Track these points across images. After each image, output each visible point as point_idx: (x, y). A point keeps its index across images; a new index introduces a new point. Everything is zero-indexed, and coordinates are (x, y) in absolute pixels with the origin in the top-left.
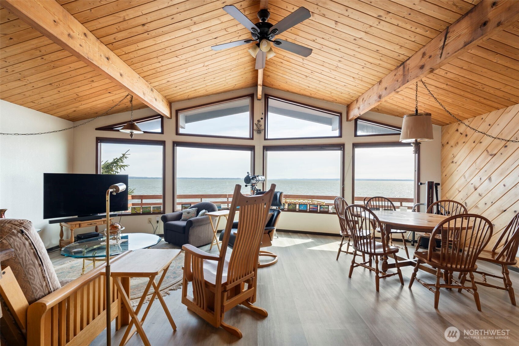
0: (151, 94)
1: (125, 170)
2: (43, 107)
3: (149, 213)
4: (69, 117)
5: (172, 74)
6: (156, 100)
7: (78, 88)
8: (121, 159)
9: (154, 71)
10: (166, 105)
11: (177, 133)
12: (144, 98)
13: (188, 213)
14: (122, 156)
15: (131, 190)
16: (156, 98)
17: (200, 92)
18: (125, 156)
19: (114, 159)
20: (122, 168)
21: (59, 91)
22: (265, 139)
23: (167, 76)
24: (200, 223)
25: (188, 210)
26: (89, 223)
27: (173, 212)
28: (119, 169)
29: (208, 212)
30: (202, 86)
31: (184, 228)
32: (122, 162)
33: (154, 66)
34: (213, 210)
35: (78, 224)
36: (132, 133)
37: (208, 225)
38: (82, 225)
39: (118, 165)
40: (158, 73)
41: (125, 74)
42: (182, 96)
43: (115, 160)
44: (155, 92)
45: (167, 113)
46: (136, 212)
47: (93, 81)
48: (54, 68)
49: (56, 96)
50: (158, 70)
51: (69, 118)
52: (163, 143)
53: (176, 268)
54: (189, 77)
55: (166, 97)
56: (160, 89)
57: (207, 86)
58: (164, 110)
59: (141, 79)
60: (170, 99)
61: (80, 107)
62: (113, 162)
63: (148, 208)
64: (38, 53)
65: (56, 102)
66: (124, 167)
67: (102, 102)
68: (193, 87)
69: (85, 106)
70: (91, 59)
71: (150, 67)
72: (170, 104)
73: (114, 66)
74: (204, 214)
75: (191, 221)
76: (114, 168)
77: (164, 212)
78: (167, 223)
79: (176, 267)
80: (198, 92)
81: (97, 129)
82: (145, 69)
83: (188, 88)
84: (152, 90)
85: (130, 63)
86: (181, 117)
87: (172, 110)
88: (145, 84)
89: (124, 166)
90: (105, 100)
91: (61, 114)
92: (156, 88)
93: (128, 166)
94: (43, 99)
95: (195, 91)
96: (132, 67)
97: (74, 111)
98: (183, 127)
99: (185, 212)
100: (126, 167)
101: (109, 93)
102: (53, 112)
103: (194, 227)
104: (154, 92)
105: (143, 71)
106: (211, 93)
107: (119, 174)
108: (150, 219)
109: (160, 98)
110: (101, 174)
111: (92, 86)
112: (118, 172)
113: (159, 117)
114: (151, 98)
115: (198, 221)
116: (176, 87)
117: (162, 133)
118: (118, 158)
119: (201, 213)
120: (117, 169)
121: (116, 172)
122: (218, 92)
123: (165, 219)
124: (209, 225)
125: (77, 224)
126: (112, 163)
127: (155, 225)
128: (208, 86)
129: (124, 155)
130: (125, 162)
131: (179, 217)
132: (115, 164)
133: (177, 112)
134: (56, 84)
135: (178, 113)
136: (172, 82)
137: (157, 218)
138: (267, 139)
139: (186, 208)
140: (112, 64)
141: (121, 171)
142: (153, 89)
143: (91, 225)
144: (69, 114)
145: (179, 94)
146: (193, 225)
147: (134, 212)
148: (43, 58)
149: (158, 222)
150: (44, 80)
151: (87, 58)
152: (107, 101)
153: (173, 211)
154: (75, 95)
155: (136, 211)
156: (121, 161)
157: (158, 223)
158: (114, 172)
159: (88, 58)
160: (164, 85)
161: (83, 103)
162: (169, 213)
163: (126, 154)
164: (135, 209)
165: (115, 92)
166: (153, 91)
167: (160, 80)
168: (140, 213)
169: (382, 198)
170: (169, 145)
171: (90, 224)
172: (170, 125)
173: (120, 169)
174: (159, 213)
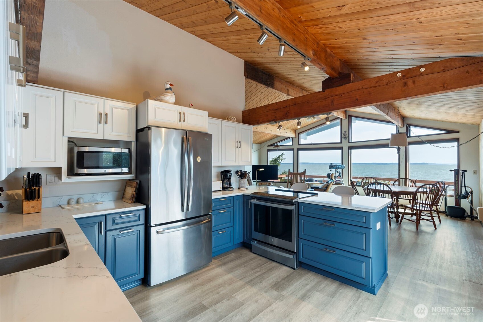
4: (259, 143)
10: (293, 133)
11: (299, 144)
16: (287, 132)
22: (349, 142)
32: (282, 157)
39: (280, 159)
45: (294, 136)
52: (293, 150)
55: (292, 129)
60: (295, 130)
61: (262, 139)
65: (255, 140)
81: (268, 146)
87: (296, 134)
90: (269, 136)
91: (257, 143)
102: (254, 143)
109: (289, 131)
110: (269, 164)
113: (291, 138)
117: (293, 145)
126: (277, 158)
135: (299, 135)
138: (351, 142)
164: (281, 180)
169: (370, 177)
170: (295, 150)
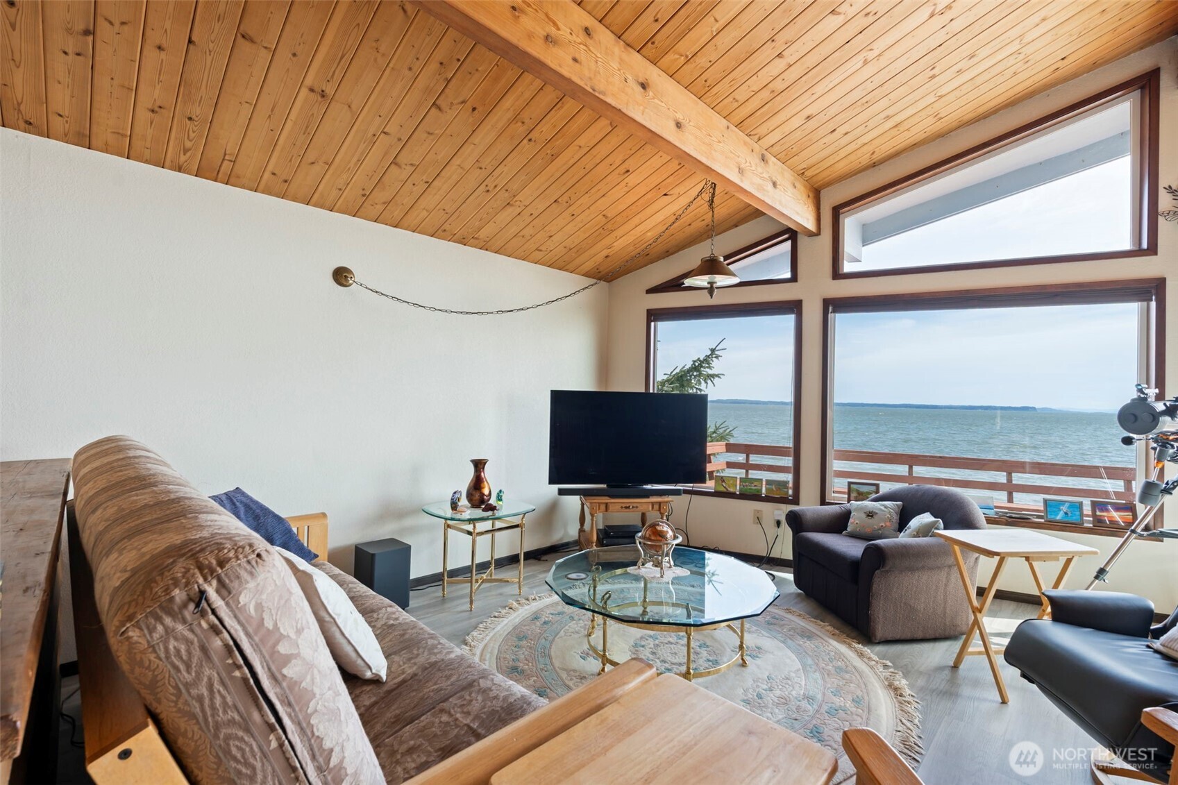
0: (760, 170)
1: (714, 385)
2: (556, 258)
3: (756, 497)
4: (600, 272)
5: (819, 89)
6: (774, 184)
7: (603, 198)
8: (707, 360)
9: (765, 95)
10: (805, 197)
11: (837, 274)
12: (742, 181)
13: (870, 515)
14: (709, 353)
15: (728, 431)
16: (774, 179)
17: (914, 131)
18: (716, 353)
19: (694, 362)
20: (709, 381)
21: (573, 215)
23: (805, 100)
24: (913, 558)
25: (868, 504)
26: (624, 505)
27: (821, 505)
28: (703, 382)
29: (945, 528)
30: (921, 105)
31: (855, 564)
32: (709, 367)
33: (764, 76)
34: (967, 522)
35: (604, 503)
36: (711, 283)
37: (943, 574)
38: (611, 507)
39: (700, 375)
40: (779, 98)
41: (690, 121)
42: (852, 157)
43: (697, 364)
44: (773, 162)
45: (808, 219)
46: (725, 490)
47: (628, 171)
48: (554, 157)
49: (570, 228)
50: (779, 85)
51: (600, 274)
52: (794, 307)
53: (823, 710)
54: (878, 80)
55: (803, 173)
56: (784, 153)
57: (941, 97)
58: (800, 214)
59: (732, 131)
60: (815, 179)
61: (614, 244)
62: (693, 368)
63: (756, 483)
64: (521, 128)
65: (573, 242)
66: (713, 378)
67: (654, 224)
68: (888, 118)
69: (624, 241)
70: (599, 93)
71: (755, 84)
72: (816, 194)
73: (659, 103)
74: (926, 531)
75: (878, 549)
76: (693, 381)
77: (796, 501)
78: (803, 537)
79: (825, 708)
80: (908, 130)
81: (649, 291)
82: (741, 95)
83: (871, 124)
84: (763, 159)
85: (700, 89)
86: (850, 224)
87: (821, 211)
88: (745, 143)
89: (713, 376)
91: (585, 268)
92: (776, 149)
93: (721, 376)
94: (551, 239)
95: (894, 132)
96: (707, 101)
97: (607, 257)
98: (855, 255)
99: (859, 509)
100: (716, 379)
101: (665, 195)
102: (571, 266)
103: (887, 572)
104: (770, 163)
105: (736, 105)
106: (955, 124)
107: (703, 393)
108: (758, 511)
109: (785, 177)
110: (656, 392)
111: (629, 185)
112: (700, 390)
113: (786, 236)
114: (761, 182)
115: (905, 552)
116: (834, 130)
117: (794, 279)
118: (702, 359)
119: (917, 522)
120: (700, 384)
121: (697, 388)
122: (981, 110)
123: (795, 521)
124: (949, 574)
125: (602, 503)
126: (689, 371)
127: (771, 531)
128: (943, 99)
129: (713, 351)
130: (717, 366)
131: (838, 524)
132: (697, 372)
133: (837, 212)
134: (565, 198)
135: (841, 216)
136: (823, 118)
137: (777, 512)
139: (862, 496)
140: (654, 98)
141: (707, 388)
142: (768, 156)
143: (628, 510)
144: (599, 265)
145: (842, 153)
146: (889, 564)
147: (722, 489)
148: (530, 140)
149: (778, 523)
150: (544, 194)
151: (591, 91)
152: (662, 218)
153: (823, 502)
154: (600, 216)
155: (725, 487)
156: (707, 365)
157: (778, 526)
158: (695, 390)
159: (594, 90)
160: (798, 135)
161: (619, 233)
162: (809, 506)
163: (717, 349)
164: (724, 481)
165: (676, 191)
166: (767, 162)
167: (785, 119)
168: (735, 494)
170: (813, 313)
171: (626, 508)
172: (816, 253)
173: (706, 383)
174: (783, 500)
